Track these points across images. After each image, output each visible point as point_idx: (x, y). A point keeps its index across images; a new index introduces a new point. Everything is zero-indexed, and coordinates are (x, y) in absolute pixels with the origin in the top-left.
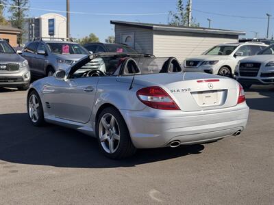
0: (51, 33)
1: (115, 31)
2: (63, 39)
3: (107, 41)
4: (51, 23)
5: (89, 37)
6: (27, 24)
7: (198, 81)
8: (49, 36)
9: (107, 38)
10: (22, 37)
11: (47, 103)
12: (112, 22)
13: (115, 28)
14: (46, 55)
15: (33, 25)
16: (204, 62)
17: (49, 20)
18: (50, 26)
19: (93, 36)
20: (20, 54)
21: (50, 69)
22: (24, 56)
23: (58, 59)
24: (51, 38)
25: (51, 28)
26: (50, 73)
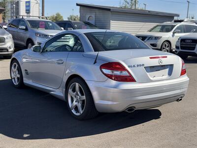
0: (27, 12)
1: (80, 12)
2: (39, 17)
3: (69, 18)
4: (28, 4)
5: (56, 15)
6: (10, 5)
7: (151, 58)
8: (26, 14)
9: (69, 17)
10: (6, 14)
11: (25, 70)
12: (77, 5)
13: (80, 9)
14: (26, 29)
15: (14, 5)
16: (150, 38)
17: (26, 2)
18: (26, 6)
19: (58, 15)
20: (5, 29)
21: (30, 41)
22: (9, 31)
23: (37, 34)
24: (27, 16)
25: (28, 8)
26: (30, 45)
